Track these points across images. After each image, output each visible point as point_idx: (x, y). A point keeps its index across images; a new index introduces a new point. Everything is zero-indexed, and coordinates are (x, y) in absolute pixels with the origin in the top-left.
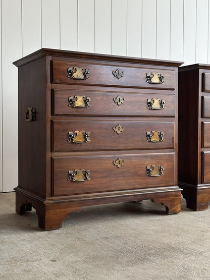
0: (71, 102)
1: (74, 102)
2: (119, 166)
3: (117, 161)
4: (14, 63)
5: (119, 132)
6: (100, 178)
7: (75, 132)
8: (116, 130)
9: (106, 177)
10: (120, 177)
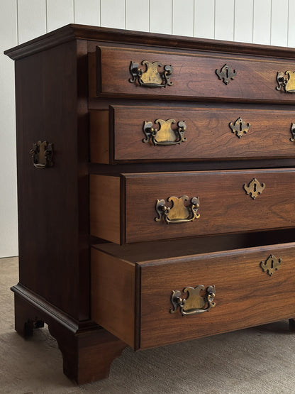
0: (149, 134)
1: (155, 133)
2: (272, 271)
3: (269, 262)
4: (6, 53)
5: (255, 195)
6: (235, 300)
7: (170, 199)
8: (250, 190)
9: (247, 297)
10: (273, 294)
